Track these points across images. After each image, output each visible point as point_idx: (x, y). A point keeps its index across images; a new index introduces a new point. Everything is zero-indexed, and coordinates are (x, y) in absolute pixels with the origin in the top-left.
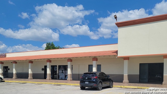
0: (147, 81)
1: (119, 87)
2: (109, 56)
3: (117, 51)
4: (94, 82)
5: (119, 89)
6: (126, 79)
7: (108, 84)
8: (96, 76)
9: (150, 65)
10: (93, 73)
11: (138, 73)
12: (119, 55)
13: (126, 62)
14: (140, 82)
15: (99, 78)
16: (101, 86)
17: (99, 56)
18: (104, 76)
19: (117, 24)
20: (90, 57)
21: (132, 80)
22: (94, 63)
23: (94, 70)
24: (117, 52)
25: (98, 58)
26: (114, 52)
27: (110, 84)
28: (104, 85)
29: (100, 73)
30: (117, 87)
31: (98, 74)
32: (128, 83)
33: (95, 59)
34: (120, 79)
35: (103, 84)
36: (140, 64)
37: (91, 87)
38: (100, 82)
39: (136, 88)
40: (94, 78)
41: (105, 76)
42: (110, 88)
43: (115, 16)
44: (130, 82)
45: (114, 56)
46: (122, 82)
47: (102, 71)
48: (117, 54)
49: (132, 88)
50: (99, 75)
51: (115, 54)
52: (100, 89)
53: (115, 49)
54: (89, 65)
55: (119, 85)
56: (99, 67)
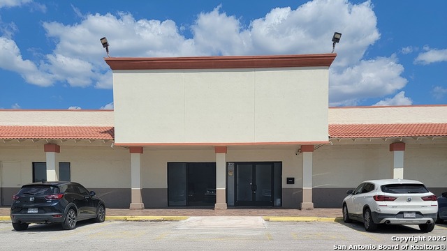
0: (185, 202)
1: (120, 220)
2: (93, 140)
3: (113, 129)
4: (53, 209)
5: (120, 224)
6: (137, 200)
7: (91, 212)
8: (59, 192)
9: (191, 167)
10: (51, 186)
11: (163, 184)
12: (120, 139)
13: (136, 157)
14: (169, 206)
15: (67, 197)
16: (74, 219)
17: (64, 140)
18: (82, 191)
19: (109, 62)
20: (35, 140)
21: (152, 201)
22: (51, 159)
23: (52, 176)
24: (111, 132)
25: (61, 144)
26: (105, 132)
27: (97, 212)
28: (82, 216)
29: (69, 186)
30: (116, 220)
31: (64, 187)
32: (142, 209)
33: (53, 146)
34: (121, 200)
35: (79, 214)
36: (168, 163)
37: (46, 221)
38: (72, 208)
39: (160, 221)
40: (53, 198)
41: (83, 194)
42: (99, 222)
43: (103, 41)
44: (146, 207)
45: (106, 140)
46: (128, 207)
47: (75, 178)
48: (113, 137)
49: (151, 221)
50: (67, 191)
51: (108, 137)
52: (73, 227)
53: (107, 124)
54: (33, 163)
55: (121, 215)
56: (64, 169)
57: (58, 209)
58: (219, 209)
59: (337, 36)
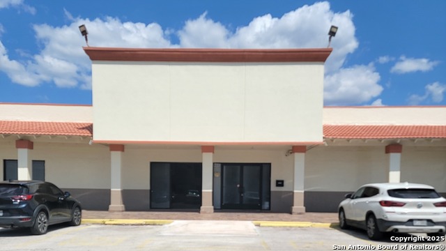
0: (168, 204)
1: (98, 224)
2: (69, 137)
3: (92, 125)
4: (20, 212)
5: (98, 229)
6: (116, 202)
7: (66, 215)
8: (28, 193)
10: (19, 185)
11: (146, 185)
12: (99, 136)
13: (116, 156)
14: (153, 208)
15: (38, 198)
16: (45, 223)
17: (38, 136)
18: (55, 192)
19: (88, 51)
20: (6, 135)
21: (132, 203)
22: (23, 156)
23: (24, 175)
24: (90, 128)
25: (34, 140)
26: (83, 128)
27: (72, 214)
28: (55, 218)
29: (41, 186)
30: (94, 224)
31: (34, 188)
32: (123, 211)
33: (25, 142)
34: (100, 202)
35: (50, 217)
36: (151, 163)
37: (12, 225)
38: (43, 210)
39: (142, 225)
40: (21, 199)
41: (56, 195)
42: (73, 225)
43: (82, 28)
44: (127, 209)
45: (84, 137)
46: (106, 209)
47: (49, 178)
48: (92, 134)
49: (133, 225)
50: (38, 191)
51: (86, 133)
52: (43, 231)
53: (85, 120)
54: (5, 161)
55: (99, 218)
56: (38, 168)
57: (28, 212)
58: (205, 212)
59: (334, 30)
